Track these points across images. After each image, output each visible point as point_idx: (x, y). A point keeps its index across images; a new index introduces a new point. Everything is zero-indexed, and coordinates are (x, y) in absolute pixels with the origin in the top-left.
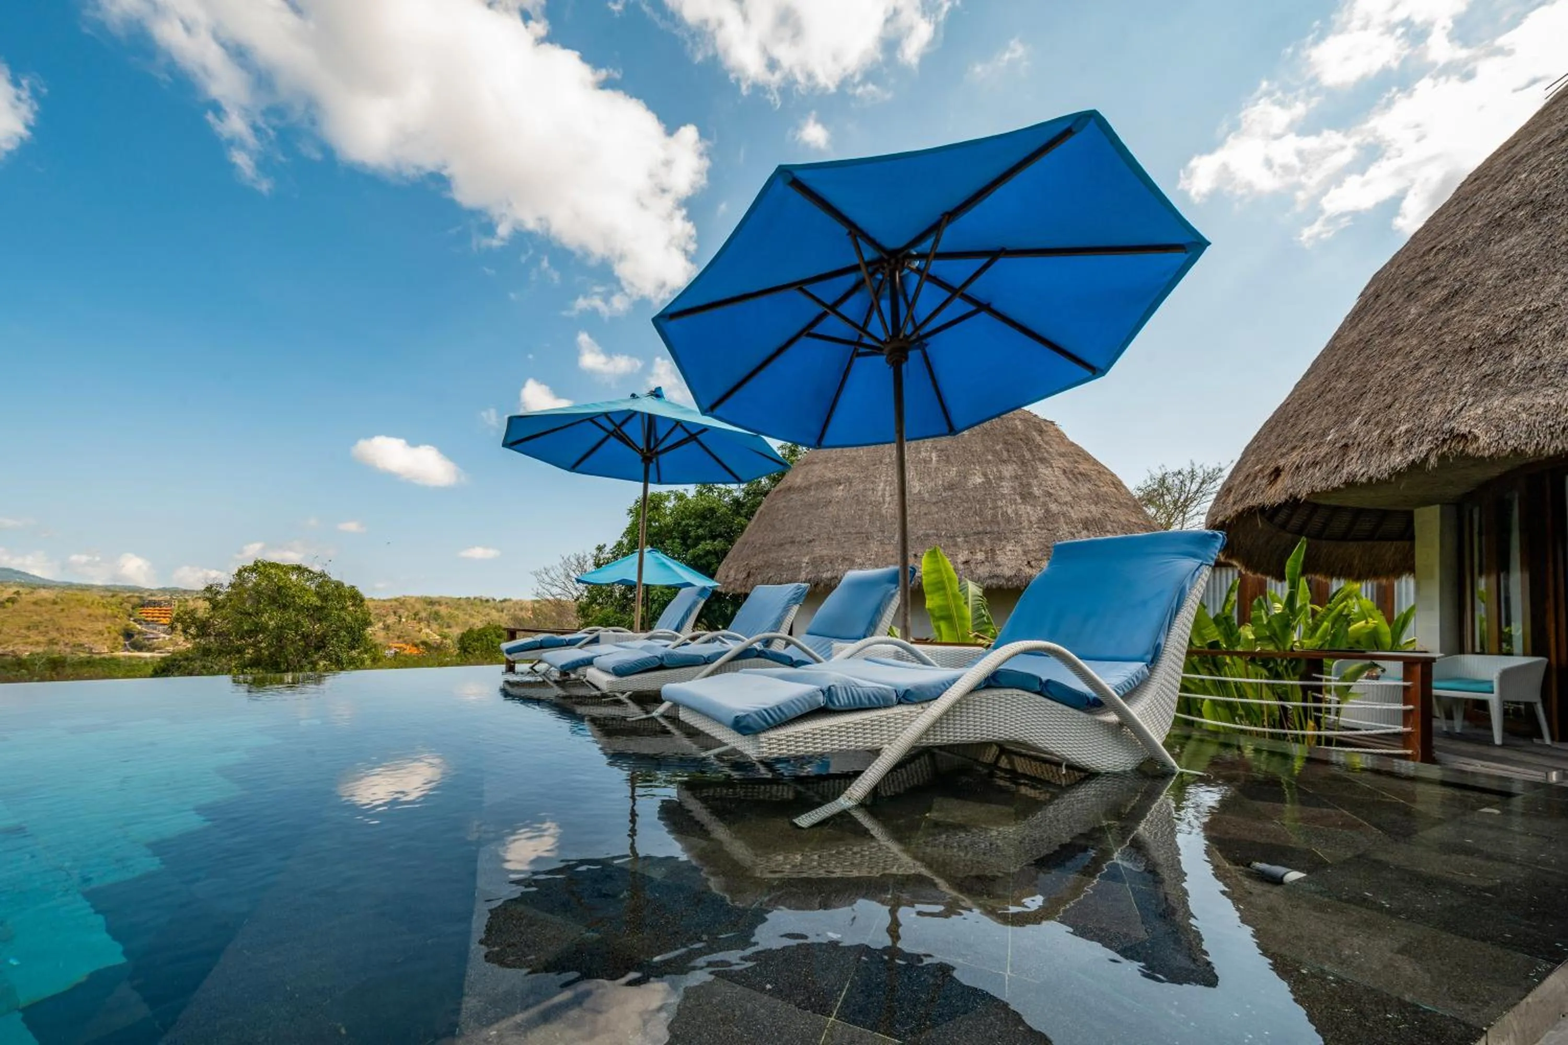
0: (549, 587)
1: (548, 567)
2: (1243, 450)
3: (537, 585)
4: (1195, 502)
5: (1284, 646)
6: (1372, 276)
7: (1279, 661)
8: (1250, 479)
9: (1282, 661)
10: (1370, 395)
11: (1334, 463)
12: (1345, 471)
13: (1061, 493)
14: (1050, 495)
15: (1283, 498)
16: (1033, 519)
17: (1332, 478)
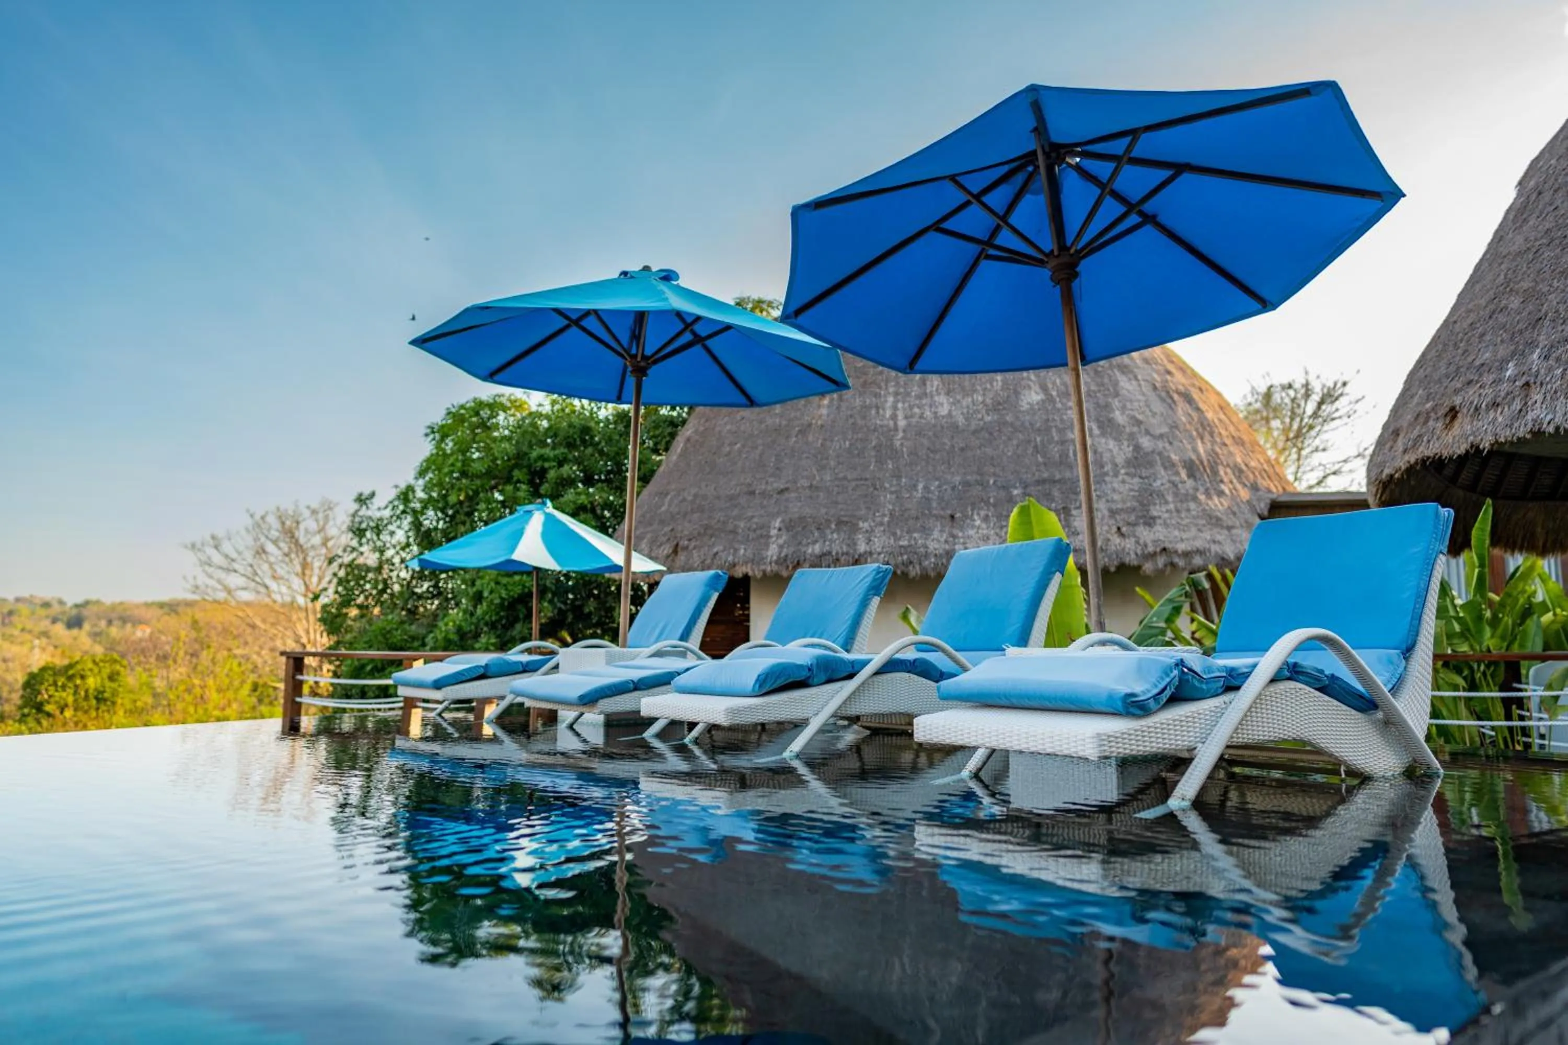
0: (222, 575)
1: (220, 533)
2: (1405, 378)
3: (198, 571)
4: (1313, 433)
5: (1480, 644)
6: (1528, 163)
7: (1475, 666)
8: (1421, 420)
9: (1479, 667)
10: (1547, 323)
11: (1517, 405)
12: (1529, 417)
13: (1154, 421)
14: (1139, 423)
15: (1462, 449)
16: (1120, 460)
17: (1516, 425)
